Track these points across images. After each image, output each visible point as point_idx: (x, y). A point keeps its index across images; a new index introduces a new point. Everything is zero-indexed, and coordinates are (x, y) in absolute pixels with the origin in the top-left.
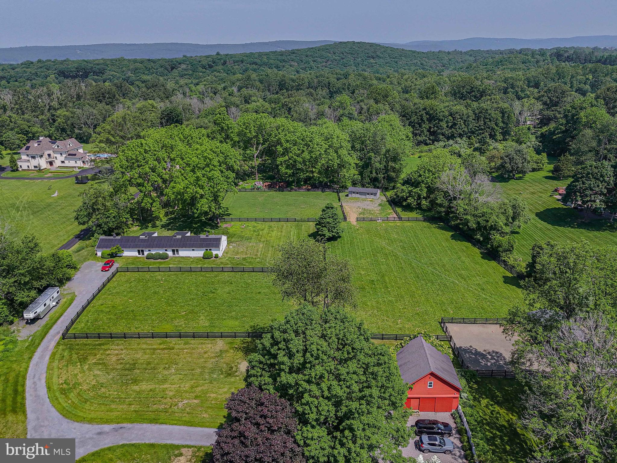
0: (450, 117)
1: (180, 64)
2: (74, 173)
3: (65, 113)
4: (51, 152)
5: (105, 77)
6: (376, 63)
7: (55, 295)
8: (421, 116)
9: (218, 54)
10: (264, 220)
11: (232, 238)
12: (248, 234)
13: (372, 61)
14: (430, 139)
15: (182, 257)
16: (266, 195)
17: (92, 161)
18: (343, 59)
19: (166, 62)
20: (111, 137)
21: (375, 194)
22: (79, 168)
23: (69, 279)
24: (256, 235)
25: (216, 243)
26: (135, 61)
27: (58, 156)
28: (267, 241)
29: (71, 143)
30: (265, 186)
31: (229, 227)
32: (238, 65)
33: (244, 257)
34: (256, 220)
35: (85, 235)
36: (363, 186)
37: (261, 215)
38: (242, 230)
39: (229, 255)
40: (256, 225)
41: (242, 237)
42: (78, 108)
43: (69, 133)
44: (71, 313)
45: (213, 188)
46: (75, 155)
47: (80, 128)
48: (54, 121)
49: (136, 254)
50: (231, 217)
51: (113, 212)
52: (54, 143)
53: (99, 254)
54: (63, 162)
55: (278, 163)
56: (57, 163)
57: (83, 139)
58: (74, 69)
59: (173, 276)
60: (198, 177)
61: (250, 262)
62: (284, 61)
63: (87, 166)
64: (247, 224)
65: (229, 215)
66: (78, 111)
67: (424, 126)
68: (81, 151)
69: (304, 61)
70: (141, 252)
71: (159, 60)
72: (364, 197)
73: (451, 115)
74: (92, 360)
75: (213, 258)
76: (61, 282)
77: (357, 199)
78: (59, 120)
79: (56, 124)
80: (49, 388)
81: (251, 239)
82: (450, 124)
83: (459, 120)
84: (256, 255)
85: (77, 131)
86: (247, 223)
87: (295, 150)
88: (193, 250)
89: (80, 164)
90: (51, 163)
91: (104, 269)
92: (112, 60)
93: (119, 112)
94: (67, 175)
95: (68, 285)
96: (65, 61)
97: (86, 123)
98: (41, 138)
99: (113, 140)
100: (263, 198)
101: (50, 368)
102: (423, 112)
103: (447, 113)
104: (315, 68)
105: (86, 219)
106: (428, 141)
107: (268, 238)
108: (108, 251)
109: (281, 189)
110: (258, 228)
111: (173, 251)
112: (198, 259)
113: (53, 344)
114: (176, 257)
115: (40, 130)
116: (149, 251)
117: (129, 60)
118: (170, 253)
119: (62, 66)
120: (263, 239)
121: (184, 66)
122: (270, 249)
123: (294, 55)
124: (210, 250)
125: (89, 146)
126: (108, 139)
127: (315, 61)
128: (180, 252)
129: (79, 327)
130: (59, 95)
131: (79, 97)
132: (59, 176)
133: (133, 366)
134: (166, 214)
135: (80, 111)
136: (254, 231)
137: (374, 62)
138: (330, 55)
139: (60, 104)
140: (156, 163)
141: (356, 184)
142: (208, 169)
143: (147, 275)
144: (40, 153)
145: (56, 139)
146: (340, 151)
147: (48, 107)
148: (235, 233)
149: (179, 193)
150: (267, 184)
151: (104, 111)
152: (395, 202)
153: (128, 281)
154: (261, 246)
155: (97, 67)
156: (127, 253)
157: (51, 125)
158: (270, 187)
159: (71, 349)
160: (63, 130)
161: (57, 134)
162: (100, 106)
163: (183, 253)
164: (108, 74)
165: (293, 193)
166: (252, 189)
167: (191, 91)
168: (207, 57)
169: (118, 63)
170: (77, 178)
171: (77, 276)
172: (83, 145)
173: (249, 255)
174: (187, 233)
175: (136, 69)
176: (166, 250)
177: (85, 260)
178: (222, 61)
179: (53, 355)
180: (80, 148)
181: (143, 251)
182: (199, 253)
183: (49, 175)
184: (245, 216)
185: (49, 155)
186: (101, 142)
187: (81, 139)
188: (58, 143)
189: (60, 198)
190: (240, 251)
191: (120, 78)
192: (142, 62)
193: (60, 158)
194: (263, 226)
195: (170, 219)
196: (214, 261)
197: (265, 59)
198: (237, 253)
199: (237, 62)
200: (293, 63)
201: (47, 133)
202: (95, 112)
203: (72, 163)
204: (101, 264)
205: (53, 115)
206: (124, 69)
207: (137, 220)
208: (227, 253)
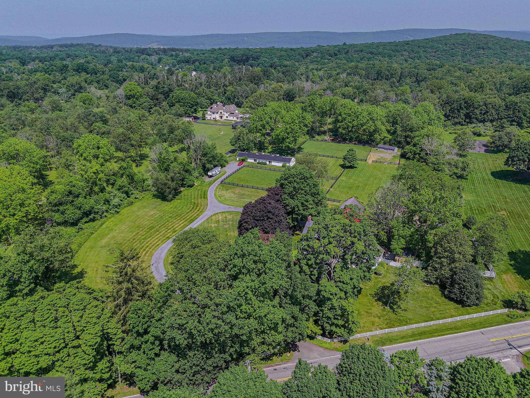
0: (484, 107)
1: (313, 52)
2: (231, 124)
3: (232, 89)
4: (222, 111)
5: (259, 61)
6: (484, 54)
7: (219, 170)
8: (460, 104)
9: (345, 44)
13: (481, 52)
14: (465, 121)
15: (273, 165)
16: (328, 144)
17: (241, 117)
18: (452, 49)
19: (303, 51)
20: (252, 105)
21: (393, 150)
22: (235, 121)
23: (224, 166)
25: (289, 161)
26: (282, 50)
27: (225, 113)
29: (233, 107)
32: (358, 54)
35: (233, 151)
36: (390, 145)
42: (239, 86)
43: (232, 101)
44: (224, 176)
46: (233, 114)
47: (238, 99)
48: (225, 93)
49: (253, 161)
51: (246, 142)
52: (224, 106)
53: (238, 159)
54: (227, 117)
55: (338, 126)
56: (224, 118)
57: (239, 105)
58: (241, 56)
59: (266, 171)
60: (286, 128)
62: (397, 51)
63: (238, 120)
66: (239, 88)
67: (462, 111)
68: (237, 112)
69: (415, 51)
70: (255, 160)
71: (299, 49)
72: (386, 151)
73: (485, 105)
74: (230, 191)
75: (287, 167)
76: (222, 166)
77: (382, 152)
78: (228, 93)
79: (226, 95)
80: (215, 195)
82: (483, 112)
83: (491, 109)
85: (236, 100)
87: (349, 119)
88: (278, 163)
89: (235, 119)
90: (221, 117)
91: (239, 165)
92: (265, 49)
93: (261, 90)
94: (228, 124)
95: (224, 168)
96: (236, 49)
97: (241, 96)
98: (218, 103)
99: (253, 106)
101: (216, 190)
102: (462, 102)
103: (481, 104)
104: (423, 57)
105: (234, 143)
106: (464, 123)
108: (242, 158)
109: (339, 142)
112: (280, 167)
113: (217, 184)
114: (270, 165)
115: (217, 98)
116: (259, 160)
117: (278, 49)
118: (268, 163)
119: (233, 53)
121: (315, 54)
123: (408, 46)
124: (286, 163)
125: (241, 110)
126: (251, 106)
127: (425, 51)
129: (227, 181)
130: (230, 78)
131: (240, 80)
132: (225, 124)
133: (244, 194)
134: (272, 148)
135: (240, 88)
137: (483, 52)
138: (441, 46)
139: (230, 83)
140: (269, 119)
141: (385, 143)
142: (292, 124)
143: (256, 170)
144: (217, 111)
145: (225, 104)
146: (376, 122)
147: (223, 84)
149: (277, 135)
150: (331, 138)
151: (252, 89)
152: (403, 156)
153: (248, 170)
155: (256, 54)
156: (249, 160)
157: (224, 95)
158: (333, 140)
159: (223, 187)
160: (229, 99)
161: (226, 101)
162: (251, 85)
163: (273, 163)
164: (262, 59)
165: (346, 144)
166: (322, 140)
167: (314, 75)
168: (335, 46)
169: (270, 51)
170: (233, 126)
171: (228, 166)
172: (238, 108)
175: (281, 56)
176: (266, 161)
177: (231, 161)
178: (346, 51)
179: (217, 188)
180: (236, 110)
182: (280, 164)
183: (220, 123)
185: (221, 113)
186: (247, 107)
187: (238, 105)
188: (226, 106)
189: (223, 135)
191: (269, 62)
192: (286, 51)
193: (226, 115)
197: (381, 50)
199: (357, 51)
200: (404, 53)
201: (221, 100)
202: (248, 89)
203: (231, 118)
204: (237, 163)
205: (225, 90)
206: (273, 56)
207: (257, 148)
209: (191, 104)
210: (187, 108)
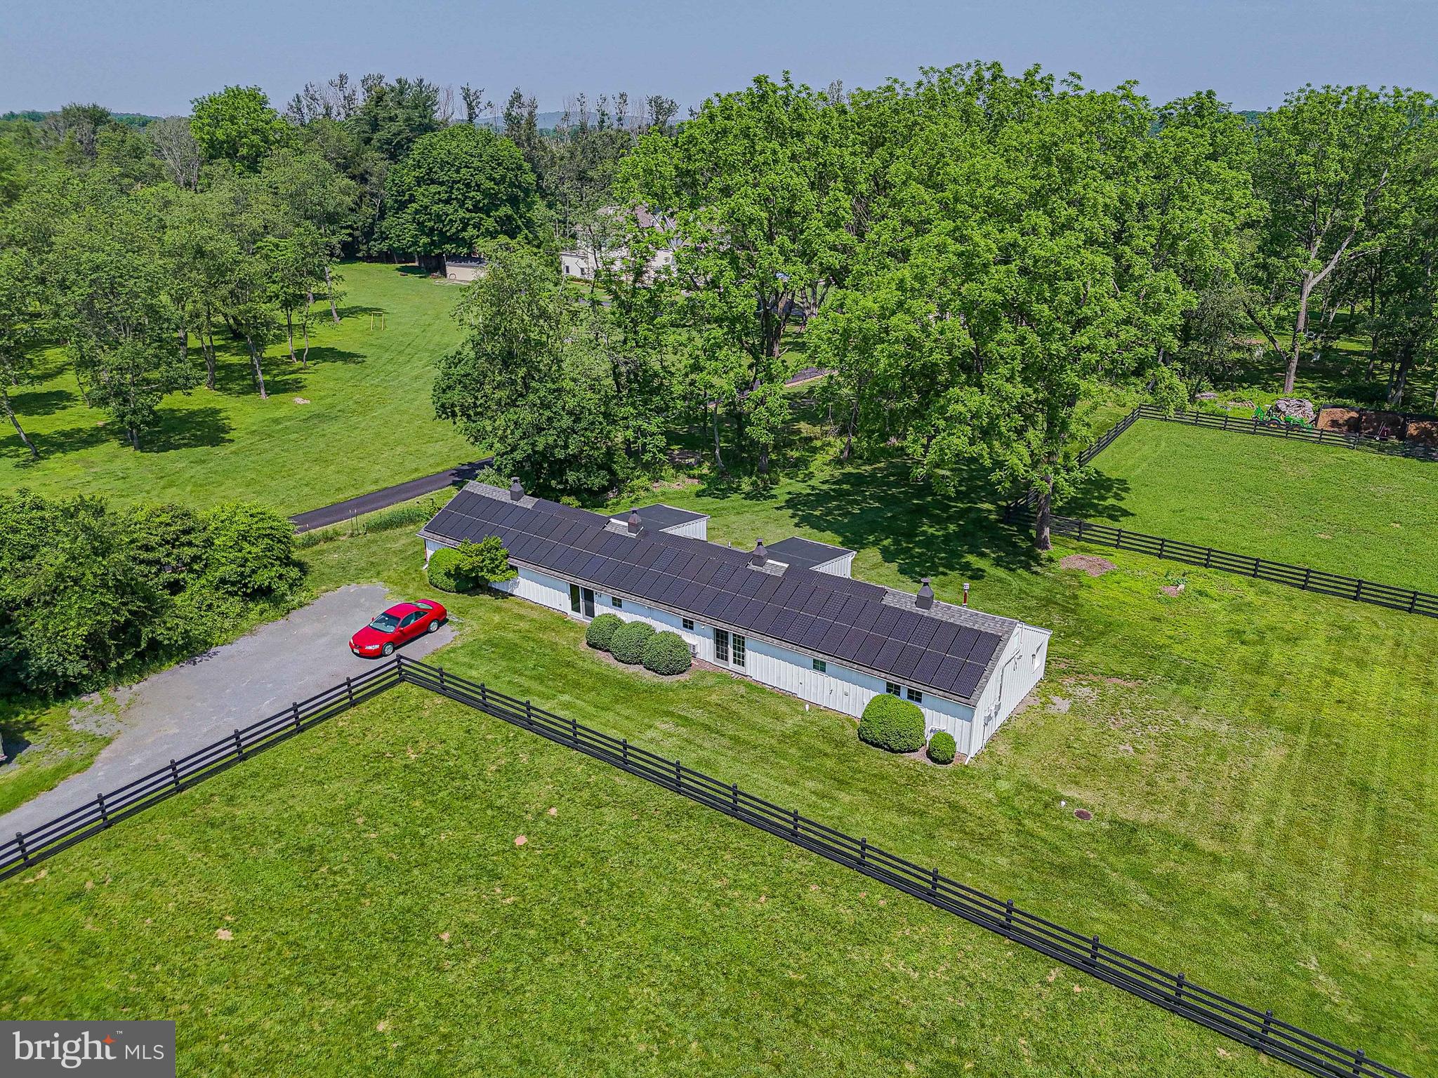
10: (1306, 580)
11: (1089, 641)
12: (1196, 641)
15: (756, 688)
16: (1329, 460)
24: (1244, 663)
25: (963, 665)
28: (1316, 729)
30: (1334, 423)
31: (1094, 573)
33: (1128, 814)
34: (1256, 569)
37: (1292, 552)
38: (1161, 610)
39: (1028, 768)
40: (1250, 596)
41: (1149, 654)
45: (1045, 336)
49: (559, 600)
50: (1125, 524)
61: (1167, 883)
64: (1200, 583)
65: (1115, 514)
70: (582, 598)
75: (920, 756)
81: (1204, 681)
84: (1225, 832)
86: (1201, 578)
88: (819, 666)
91: (359, 645)
95: (154, 681)
100: (1306, 469)
107: (1329, 713)
110: (1260, 622)
111: (720, 637)
112: (830, 730)
114: (726, 679)
116: (617, 603)
118: (702, 645)
120: (1287, 709)
122: (1345, 809)
124: (915, 696)
128: (749, 654)
136: (1237, 634)
148: (1117, 616)
150: (1343, 415)
154: (1273, 755)
156: (529, 587)
163: (764, 667)
166: (1259, 426)
171: (241, 646)
173: (1165, 815)
174: (834, 554)
176: (688, 625)
181: (589, 595)
182: (845, 697)
184: (1198, 535)
190: (1108, 756)
194: (1298, 616)
195: (847, 478)
196: (915, 780)
198: (1090, 768)
208: (1019, 743)
209: (486, 193)
210: (461, 213)
